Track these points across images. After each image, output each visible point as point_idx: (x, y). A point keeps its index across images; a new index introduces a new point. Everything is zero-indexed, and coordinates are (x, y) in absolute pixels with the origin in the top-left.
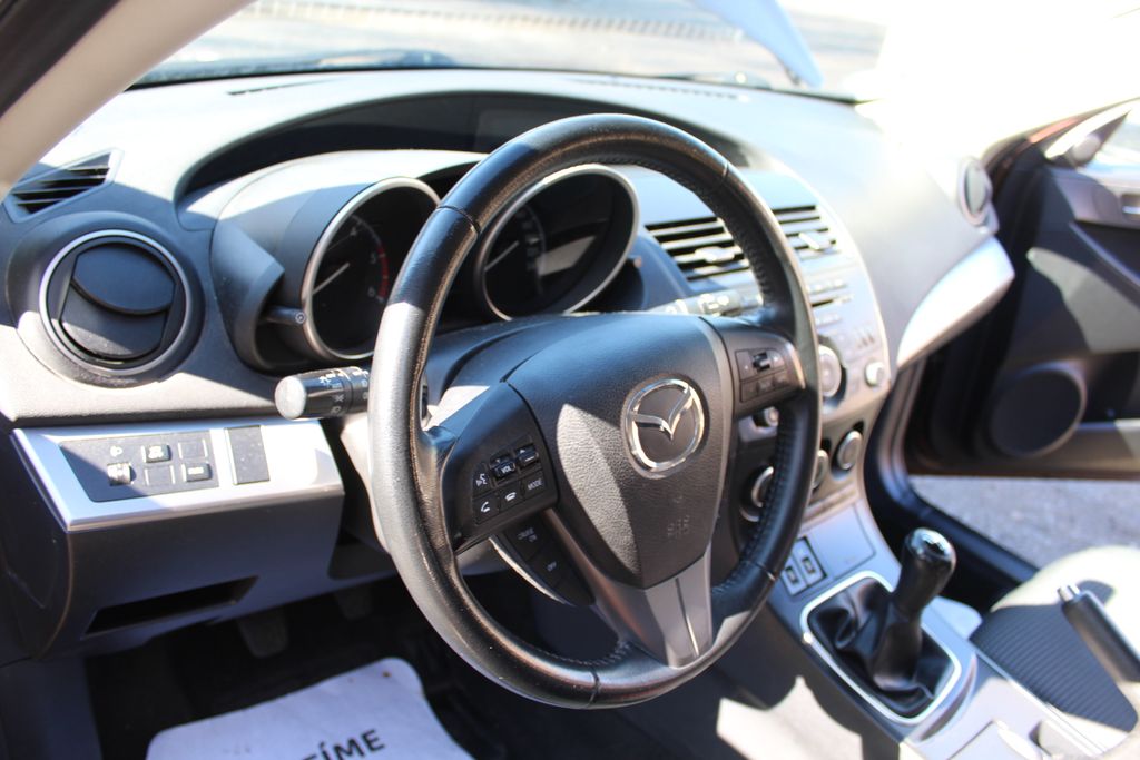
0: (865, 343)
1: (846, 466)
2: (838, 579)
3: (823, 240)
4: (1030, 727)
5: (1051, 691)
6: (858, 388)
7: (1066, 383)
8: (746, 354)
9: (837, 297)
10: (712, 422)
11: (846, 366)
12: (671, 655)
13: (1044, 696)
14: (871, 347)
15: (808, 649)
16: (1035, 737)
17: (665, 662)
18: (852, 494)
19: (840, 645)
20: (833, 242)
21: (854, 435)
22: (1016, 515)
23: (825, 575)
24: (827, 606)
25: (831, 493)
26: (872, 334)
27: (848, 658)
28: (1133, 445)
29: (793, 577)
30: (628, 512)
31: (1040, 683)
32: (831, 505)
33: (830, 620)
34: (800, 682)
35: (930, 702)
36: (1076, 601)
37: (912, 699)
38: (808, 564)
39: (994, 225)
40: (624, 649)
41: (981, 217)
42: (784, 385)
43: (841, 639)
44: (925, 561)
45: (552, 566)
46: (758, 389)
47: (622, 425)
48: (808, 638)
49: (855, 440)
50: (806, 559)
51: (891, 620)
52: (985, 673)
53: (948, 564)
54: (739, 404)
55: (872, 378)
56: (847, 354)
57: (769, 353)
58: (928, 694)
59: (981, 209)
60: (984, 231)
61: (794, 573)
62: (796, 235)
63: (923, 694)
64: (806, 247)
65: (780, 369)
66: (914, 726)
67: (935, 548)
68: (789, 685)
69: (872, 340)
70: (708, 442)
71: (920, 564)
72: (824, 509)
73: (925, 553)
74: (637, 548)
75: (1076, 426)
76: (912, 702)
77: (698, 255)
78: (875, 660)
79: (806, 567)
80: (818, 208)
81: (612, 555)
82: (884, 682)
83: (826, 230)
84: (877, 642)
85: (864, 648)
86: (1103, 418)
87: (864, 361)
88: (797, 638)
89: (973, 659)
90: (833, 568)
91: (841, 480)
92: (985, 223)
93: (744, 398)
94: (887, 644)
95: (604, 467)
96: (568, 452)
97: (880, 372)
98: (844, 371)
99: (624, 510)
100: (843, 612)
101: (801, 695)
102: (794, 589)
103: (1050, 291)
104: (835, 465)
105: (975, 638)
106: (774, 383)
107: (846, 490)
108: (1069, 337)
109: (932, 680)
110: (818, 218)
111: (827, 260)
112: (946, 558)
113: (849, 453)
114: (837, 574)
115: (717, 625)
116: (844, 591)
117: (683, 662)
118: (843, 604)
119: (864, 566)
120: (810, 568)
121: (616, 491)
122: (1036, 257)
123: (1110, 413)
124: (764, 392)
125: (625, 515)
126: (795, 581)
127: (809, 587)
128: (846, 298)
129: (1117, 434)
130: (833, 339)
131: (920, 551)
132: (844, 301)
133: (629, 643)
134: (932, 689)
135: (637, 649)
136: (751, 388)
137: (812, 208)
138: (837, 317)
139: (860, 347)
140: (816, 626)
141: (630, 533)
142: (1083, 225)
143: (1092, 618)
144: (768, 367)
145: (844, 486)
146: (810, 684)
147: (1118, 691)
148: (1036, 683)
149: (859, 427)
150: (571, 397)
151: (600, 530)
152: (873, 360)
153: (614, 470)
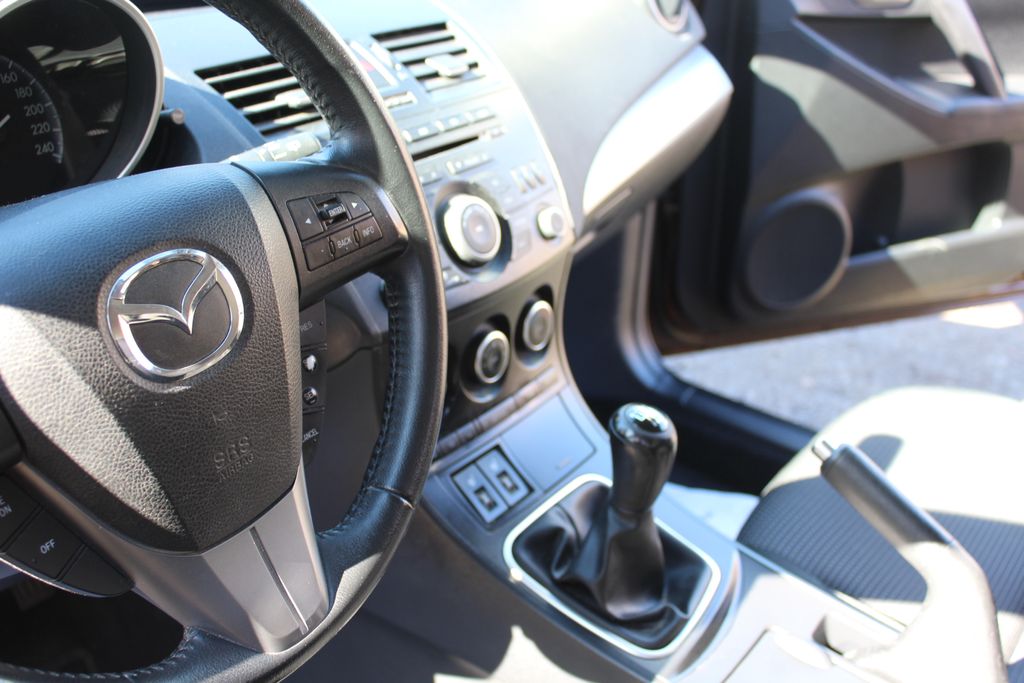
0: (532, 186)
1: (538, 347)
2: (549, 491)
3: (460, 64)
4: (812, 626)
5: (841, 576)
6: (529, 244)
7: (824, 213)
8: (306, 204)
9: (484, 133)
10: (256, 300)
11: (506, 217)
12: (265, 637)
13: (830, 584)
14: (540, 189)
15: (520, 590)
16: (821, 638)
17: (256, 648)
18: (554, 381)
19: (558, 575)
20: (474, 66)
21: (541, 305)
22: (807, 382)
23: (531, 490)
24: (536, 529)
25: (525, 383)
26: (540, 173)
27: (571, 589)
28: (912, 272)
29: (486, 500)
30: (137, 446)
31: (827, 570)
32: (527, 400)
33: (543, 546)
34: (517, 633)
35: (683, 622)
36: (835, 457)
37: (661, 624)
38: (506, 481)
39: (698, 30)
40: (192, 642)
41: (680, 22)
42: (374, 240)
43: (559, 566)
44: (637, 445)
45: (46, 548)
46: (333, 249)
47: (101, 322)
48: (517, 574)
49: (542, 311)
50: (504, 474)
51: (613, 528)
52: (751, 571)
53: (667, 443)
54: (306, 274)
55: (547, 230)
56: (506, 203)
57: (343, 198)
58: (679, 613)
59: (677, 12)
60: (687, 38)
61: (489, 495)
62: (421, 61)
63: (672, 615)
64: (435, 75)
65: (364, 218)
66: (667, 657)
67: (647, 426)
68: (506, 639)
69: (540, 181)
70: (255, 330)
71: (631, 450)
72: (518, 407)
73: (636, 435)
74: (168, 495)
75: (845, 262)
76: (657, 628)
77: (280, 100)
78: (602, 584)
79: (504, 485)
80: (448, 25)
81: (132, 513)
82: (619, 609)
83: (463, 51)
84: (601, 562)
85: (586, 570)
86: (875, 247)
87: (531, 210)
88: (502, 575)
89: (736, 559)
90: (540, 480)
91: (536, 366)
92: (687, 28)
93: (312, 264)
94: (614, 560)
95: (81, 388)
96: (17, 375)
97: (557, 220)
98: (505, 225)
99: (129, 444)
100: (558, 532)
101: (522, 649)
102: (489, 516)
103: (785, 104)
104: (521, 348)
105: (745, 536)
106: (357, 238)
107: (545, 378)
108: (818, 158)
109: (683, 596)
110: (451, 38)
111: (465, 89)
112: (664, 435)
113: (538, 329)
114: (547, 485)
115: (333, 580)
116: (558, 505)
117: (288, 642)
118: (557, 521)
119: (579, 470)
120: (509, 484)
121: (110, 420)
122: (760, 65)
123: (882, 240)
124: (345, 253)
125: (134, 452)
126: (492, 506)
127: (511, 508)
128: (496, 131)
129: (892, 265)
130: (484, 185)
131: (629, 433)
132: (493, 136)
133: (200, 633)
134: (684, 608)
135: (214, 639)
136: (321, 247)
137: (442, 26)
138: (485, 157)
139: (524, 192)
140: (525, 556)
141: (150, 476)
142: (808, 19)
143: (855, 474)
144: (343, 216)
145: (542, 372)
146: (529, 633)
147: (901, 558)
148: (821, 572)
149: (545, 293)
150: (7, 294)
151: (101, 481)
152: (546, 205)
153: (98, 388)
